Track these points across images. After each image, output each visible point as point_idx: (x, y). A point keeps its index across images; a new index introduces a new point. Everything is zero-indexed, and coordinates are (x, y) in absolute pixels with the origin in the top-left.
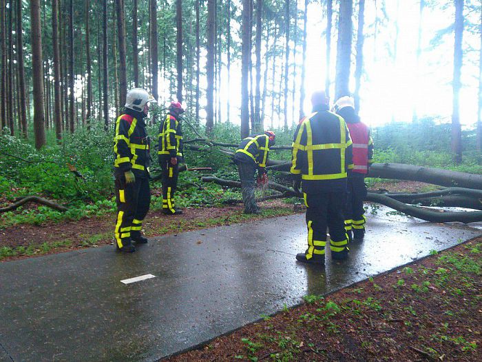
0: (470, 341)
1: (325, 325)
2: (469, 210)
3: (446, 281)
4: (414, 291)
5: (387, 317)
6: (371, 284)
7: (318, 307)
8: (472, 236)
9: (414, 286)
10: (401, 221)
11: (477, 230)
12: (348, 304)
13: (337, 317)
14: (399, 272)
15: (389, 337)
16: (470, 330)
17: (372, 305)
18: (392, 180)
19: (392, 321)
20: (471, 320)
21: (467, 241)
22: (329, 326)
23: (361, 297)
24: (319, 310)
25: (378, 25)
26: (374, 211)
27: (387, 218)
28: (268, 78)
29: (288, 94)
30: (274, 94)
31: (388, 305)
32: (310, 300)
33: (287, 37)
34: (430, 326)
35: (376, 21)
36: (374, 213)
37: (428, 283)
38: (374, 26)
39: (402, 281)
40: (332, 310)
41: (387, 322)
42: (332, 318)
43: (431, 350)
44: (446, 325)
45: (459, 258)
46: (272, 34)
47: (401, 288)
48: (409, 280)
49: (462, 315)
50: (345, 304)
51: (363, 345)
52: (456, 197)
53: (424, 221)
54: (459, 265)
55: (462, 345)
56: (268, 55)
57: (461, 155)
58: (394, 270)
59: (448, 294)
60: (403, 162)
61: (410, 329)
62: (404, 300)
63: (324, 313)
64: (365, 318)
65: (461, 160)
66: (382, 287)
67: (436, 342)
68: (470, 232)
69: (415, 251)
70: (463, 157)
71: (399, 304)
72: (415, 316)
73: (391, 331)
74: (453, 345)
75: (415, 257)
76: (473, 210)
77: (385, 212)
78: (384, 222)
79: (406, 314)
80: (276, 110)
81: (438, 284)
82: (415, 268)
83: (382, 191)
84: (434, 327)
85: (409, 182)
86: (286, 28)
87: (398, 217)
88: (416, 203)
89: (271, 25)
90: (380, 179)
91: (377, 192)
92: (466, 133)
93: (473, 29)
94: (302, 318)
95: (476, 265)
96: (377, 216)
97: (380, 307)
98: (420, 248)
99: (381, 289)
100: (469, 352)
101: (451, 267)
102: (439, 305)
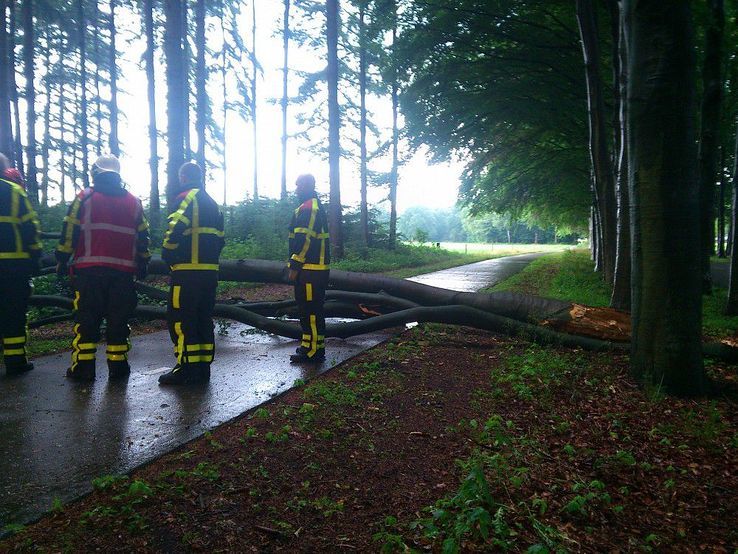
0: (337, 500)
1: (126, 521)
2: (348, 320)
3: (312, 421)
4: (269, 442)
5: (227, 487)
6: (208, 442)
7: (118, 493)
8: (350, 355)
9: (269, 435)
10: (260, 342)
11: (355, 346)
12: (169, 480)
13: (146, 504)
14: (250, 417)
15: (226, 518)
16: (337, 485)
17: (206, 475)
18: (252, 284)
19: (234, 493)
20: (339, 471)
21: (344, 363)
22: (133, 519)
23: (190, 464)
24: (117, 498)
25: (227, 55)
26: (223, 330)
27: (241, 339)
28: (51, 118)
29: (90, 147)
30: (63, 146)
31: (229, 469)
32: (103, 485)
33: (82, 54)
34: (286, 490)
35: (224, 50)
36: (224, 333)
37: (287, 427)
38: (221, 56)
39: (254, 430)
40: (140, 493)
41: (225, 496)
42: (138, 507)
43: (284, 525)
44: (306, 484)
45: (331, 387)
46: (55, 47)
47: (251, 441)
48: (263, 426)
49: (329, 466)
50: (162, 480)
51: (185, 538)
52: (332, 304)
53: (291, 340)
54: (329, 397)
55: (325, 508)
56: (49, 80)
57: (342, 248)
58: (244, 415)
59: (313, 439)
60: (267, 258)
61: (258, 500)
62: (253, 458)
63: (125, 501)
64: (192, 496)
65: (342, 253)
66: (224, 443)
67: (292, 511)
68: (347, 350)
69: (275, 384)
70: (345, 249)
71: (246, 465)
72: (267, 479)
73: (231, 507)
74: (314, 511)
75: (273, 392)
76: (353, 320)
77: (239, 331)
78: (237, 345)
79: (254, 478)
80: (68, 173)
81: (301, 428)
82: (272, 408)
83: (236, 300)
84: (291, 489)
85: (277, 286)
86: (78, 40)
87: (258, 336)
88: (281, 315)
89: (53, 29)
90: (235, 283)
91: (229, 302)
92: (349, 217)
93: (352, 78)
94: (87, 517)
95: (351, 394)
96: (227, 338)
97: (217, 475)
98: (282, 379)
99: (221, 447)
100: (334, 517)
101: (321, 400)
102: (301, 457)
